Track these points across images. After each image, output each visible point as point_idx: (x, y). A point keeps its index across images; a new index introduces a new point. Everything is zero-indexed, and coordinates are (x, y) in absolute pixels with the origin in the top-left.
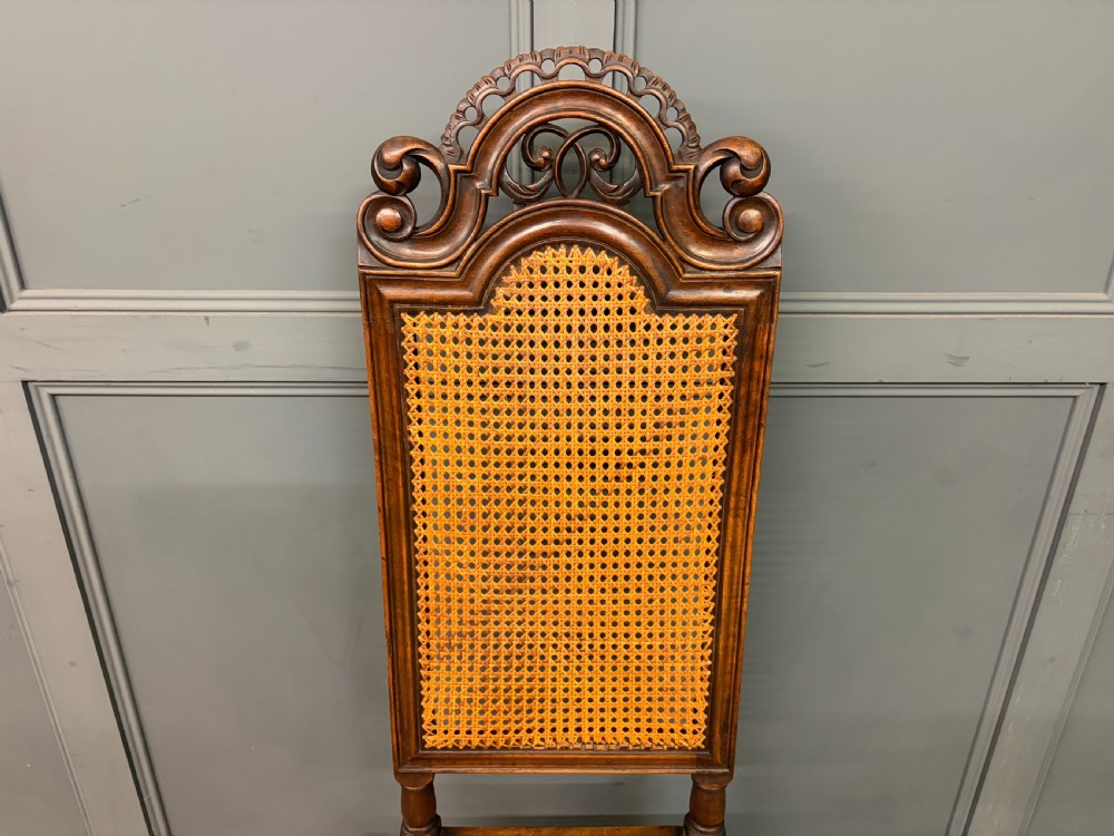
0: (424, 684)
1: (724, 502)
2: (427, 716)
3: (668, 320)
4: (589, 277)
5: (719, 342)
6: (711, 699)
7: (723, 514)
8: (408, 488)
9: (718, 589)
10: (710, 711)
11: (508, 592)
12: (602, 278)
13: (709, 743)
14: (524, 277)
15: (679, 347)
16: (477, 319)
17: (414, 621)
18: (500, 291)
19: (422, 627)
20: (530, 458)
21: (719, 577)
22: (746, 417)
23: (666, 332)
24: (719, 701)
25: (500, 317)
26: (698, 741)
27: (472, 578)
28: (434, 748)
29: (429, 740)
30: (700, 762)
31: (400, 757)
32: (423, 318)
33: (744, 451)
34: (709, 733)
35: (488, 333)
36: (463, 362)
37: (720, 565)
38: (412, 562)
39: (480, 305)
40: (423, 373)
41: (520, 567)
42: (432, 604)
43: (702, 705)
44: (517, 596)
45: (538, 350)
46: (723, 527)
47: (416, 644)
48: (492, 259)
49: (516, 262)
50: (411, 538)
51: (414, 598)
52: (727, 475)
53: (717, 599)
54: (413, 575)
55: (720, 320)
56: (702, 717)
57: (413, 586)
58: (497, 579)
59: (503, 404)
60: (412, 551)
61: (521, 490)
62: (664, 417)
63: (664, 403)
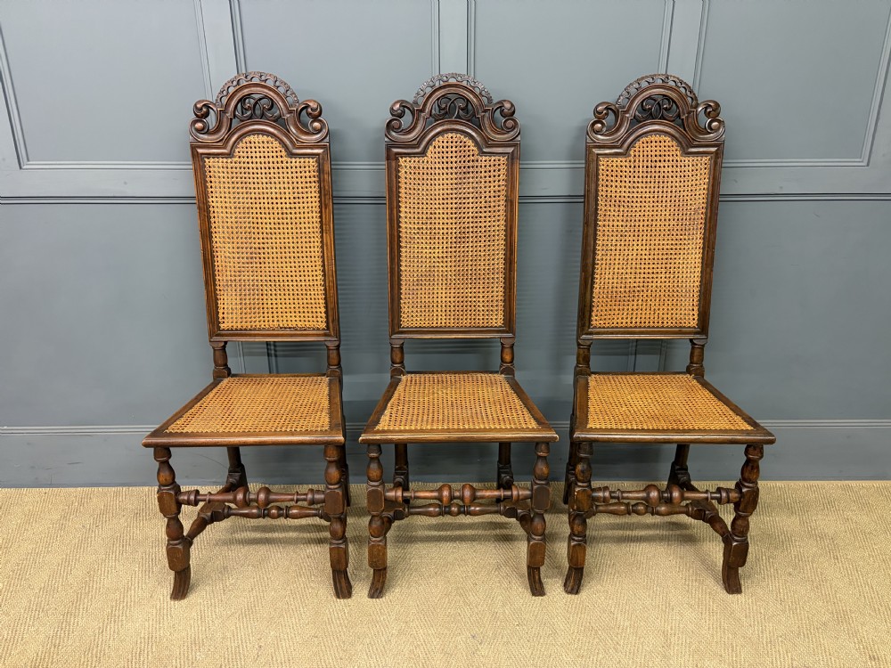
0: (219, 302)
1: (321, 227)
2: (221, 315)
3: (294, 160)
4: (266, 145)
5: (311, 167)
6: (326, 307)
7: (322, 232)
8: (209, 222)
9: (323, 261)
10: (326, 312)
11: (248, 263)
12: (270, 145)
13: (328, 326)
14: (244, 145)
15: (298, 169)
16: (229, 160)
17: (214, 275)
18: (237, 150)
19: (217, 278)
20: (252, 211)
21: (323, 257)
22: (325, 195)
23: (293, 164)
24: (329, 308)
25: (237, 159)
26: (323, 325)
27: (234, 258)
28: (223, 330)
29: (222, 325)
30: (325, 335)
31: (212, 334)
32: (212, 160)
33: (326, 208)
34: (327, 322)
35: (233, 165)
36: (226, 175)
37: (323, 252)
38: (212, 252)
39: (230, 155)
40: (212, 179)
41: (251, 253)
42: (220, 268)
43: (323, 310)
44: (250, 265)
45: (251, 171)
46: (322, 237)
47: (215, 285)
48: (233, 139)
49: (241, 140)
50: (211, 242)
51: (213, 266)
52: (321, 217)
53: (323, 266)
54: (213, 257)
55: (311, 160)
56: (324, 315)
57: (213, 261)
58: (243, 258)
59: (240, 190)
60: (212, 247)
61: (249, 223)
62: (296, 195)
63: (296, 190)
